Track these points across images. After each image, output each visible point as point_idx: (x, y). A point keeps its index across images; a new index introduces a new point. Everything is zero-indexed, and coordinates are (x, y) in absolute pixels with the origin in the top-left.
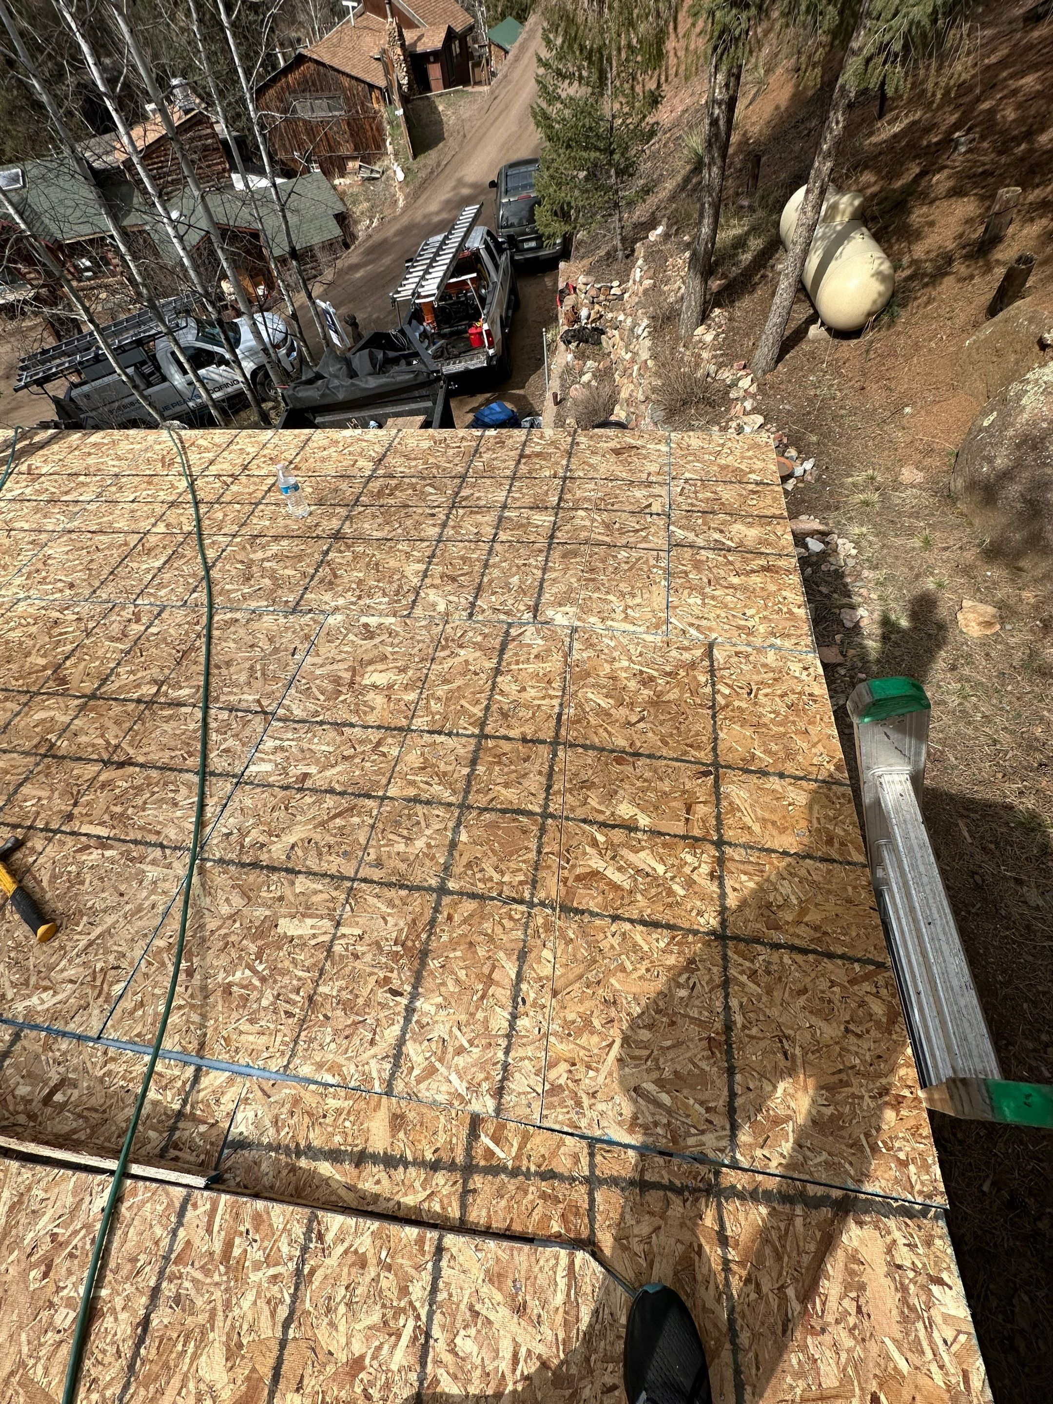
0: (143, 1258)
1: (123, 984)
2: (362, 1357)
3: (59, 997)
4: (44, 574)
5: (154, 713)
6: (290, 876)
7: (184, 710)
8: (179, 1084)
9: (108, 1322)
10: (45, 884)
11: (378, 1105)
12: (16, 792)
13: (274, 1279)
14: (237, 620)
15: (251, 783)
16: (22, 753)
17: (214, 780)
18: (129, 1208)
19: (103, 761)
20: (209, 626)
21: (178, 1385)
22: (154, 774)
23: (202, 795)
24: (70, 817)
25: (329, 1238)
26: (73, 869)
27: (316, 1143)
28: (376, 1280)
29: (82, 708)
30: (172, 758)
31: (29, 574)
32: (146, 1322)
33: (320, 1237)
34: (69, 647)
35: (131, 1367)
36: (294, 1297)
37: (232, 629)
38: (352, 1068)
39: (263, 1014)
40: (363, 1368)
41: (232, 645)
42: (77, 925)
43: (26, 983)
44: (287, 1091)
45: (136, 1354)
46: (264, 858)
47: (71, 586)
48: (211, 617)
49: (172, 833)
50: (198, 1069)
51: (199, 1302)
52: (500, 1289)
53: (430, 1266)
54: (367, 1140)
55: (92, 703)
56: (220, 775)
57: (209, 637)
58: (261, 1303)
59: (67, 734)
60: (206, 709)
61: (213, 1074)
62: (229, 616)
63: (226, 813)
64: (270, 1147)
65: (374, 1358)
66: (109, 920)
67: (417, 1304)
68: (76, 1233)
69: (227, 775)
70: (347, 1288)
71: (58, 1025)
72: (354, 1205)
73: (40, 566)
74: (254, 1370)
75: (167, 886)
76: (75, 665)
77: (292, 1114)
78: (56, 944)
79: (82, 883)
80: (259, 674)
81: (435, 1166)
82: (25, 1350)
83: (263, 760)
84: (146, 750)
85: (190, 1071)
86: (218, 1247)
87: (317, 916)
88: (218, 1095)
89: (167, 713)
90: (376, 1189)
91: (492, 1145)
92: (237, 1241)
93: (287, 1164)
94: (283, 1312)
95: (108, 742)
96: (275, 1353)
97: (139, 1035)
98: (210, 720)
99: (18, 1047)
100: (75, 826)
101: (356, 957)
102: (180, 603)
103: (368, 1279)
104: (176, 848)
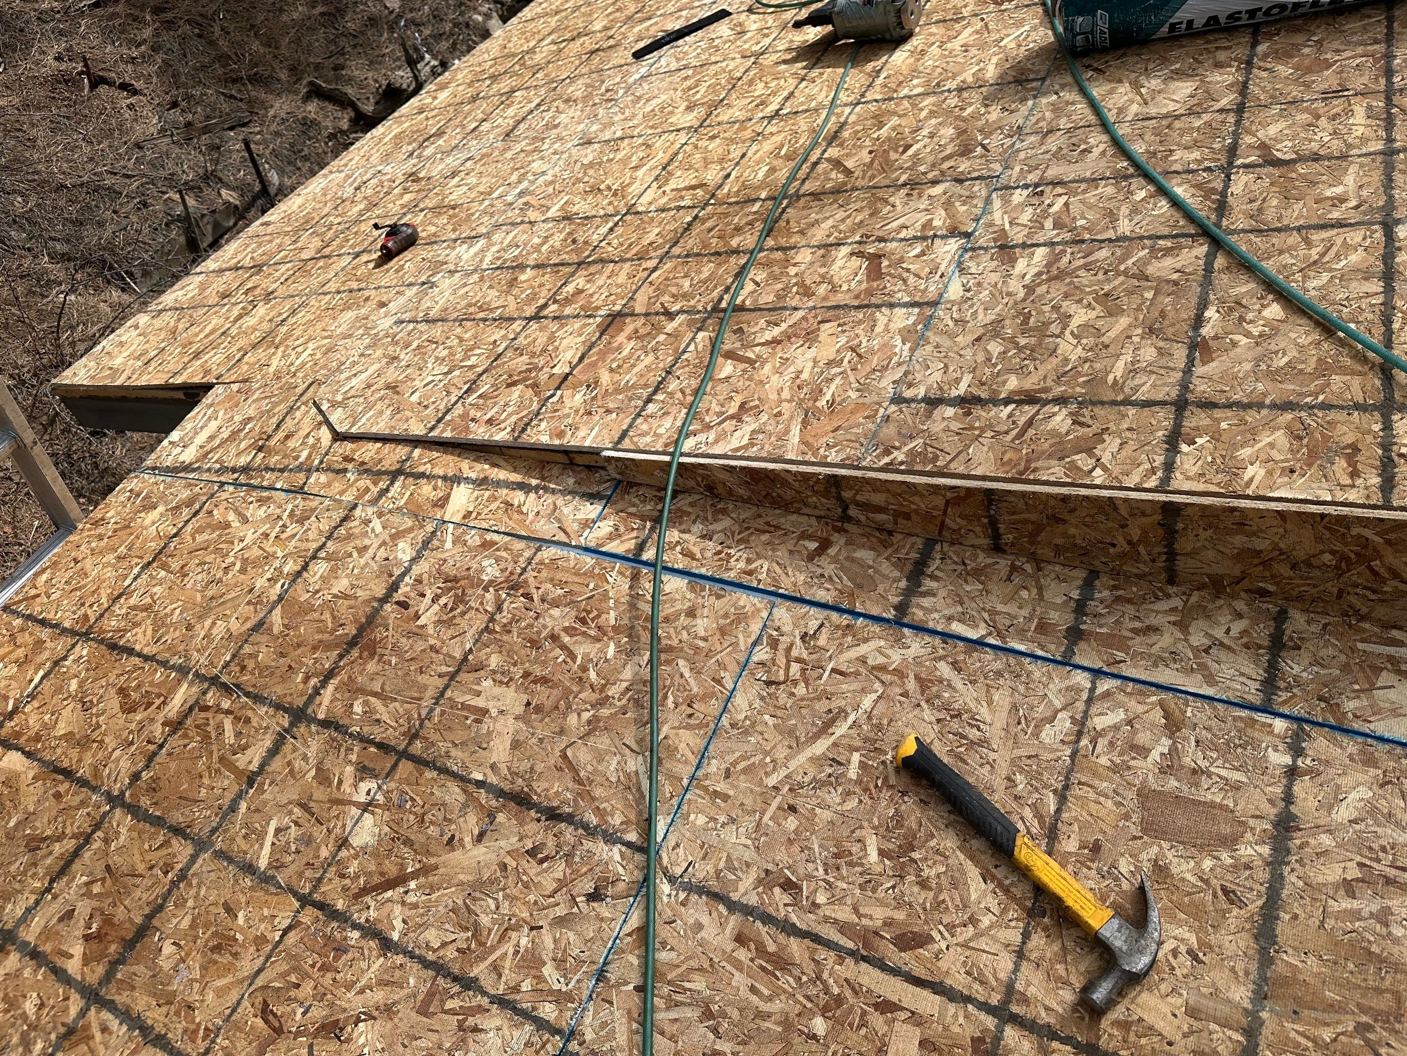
0: (658, 414)
3: (853, 653)
9: (687, 388)
13: (556, 411)
18: (668, 436)
25: (508, 430)
27: (520, 493)
33: (514, 430)
35: (668, 373)
36: (543, 405)
38: (470, 543)
42: (863, 765)
43: (923, 684)
53: (442, 422)
58: (568, 401)
67: (461, 407)
68: (720, 423)
70: (505, 411)
81: (421, 475)
90: (474, 464)
93: (549, 481)
94: (554, 399)
100: (958, 1022)
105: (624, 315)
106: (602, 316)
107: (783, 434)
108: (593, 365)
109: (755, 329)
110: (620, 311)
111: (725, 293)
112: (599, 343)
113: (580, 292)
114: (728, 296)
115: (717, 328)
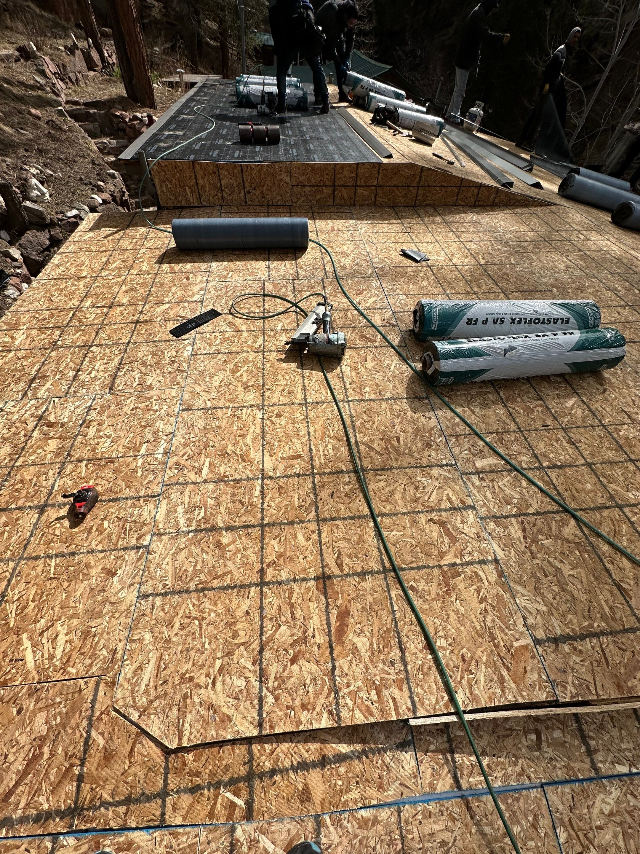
0: (421, 676)
2: (292, 664)
3: (597, 810)
8: (465, 772)
9: (420, 646)
18: (443, 698)
21: (374, 632)
27: (356, 762)
28: (293, 700)
32: (402, 651)
35: (398, 634)
36: (334, 681)
40: (290, 660)
43: (630, 813)
44: (391, 793)
45: (399, 638)
50: (459, 787)
51: (381, 665)
52: (223, 714)
53: (265, 715)
54: (323, 775)
61: (447, 788)
67: (268, 694)
71: (576, 788)
72: (319, 733)
74: (343, 646)
77: (380, 777)
81: (273, 772)
85: (464, 783)
86: (385, 692)
91: (236, 800)
92: (376, 698)
94: (338, 672)
99: (587, 761)
103: (298, 699)
105: (329, 577)
106: (314, 579)
107: (502, 681)
108: (341, 631)
109: (421, 586)
110: (324, 573)
111: (381, 554)
112: (330, 607)
113: (280, 555)
114: (385, 557)
115: (398, 586)
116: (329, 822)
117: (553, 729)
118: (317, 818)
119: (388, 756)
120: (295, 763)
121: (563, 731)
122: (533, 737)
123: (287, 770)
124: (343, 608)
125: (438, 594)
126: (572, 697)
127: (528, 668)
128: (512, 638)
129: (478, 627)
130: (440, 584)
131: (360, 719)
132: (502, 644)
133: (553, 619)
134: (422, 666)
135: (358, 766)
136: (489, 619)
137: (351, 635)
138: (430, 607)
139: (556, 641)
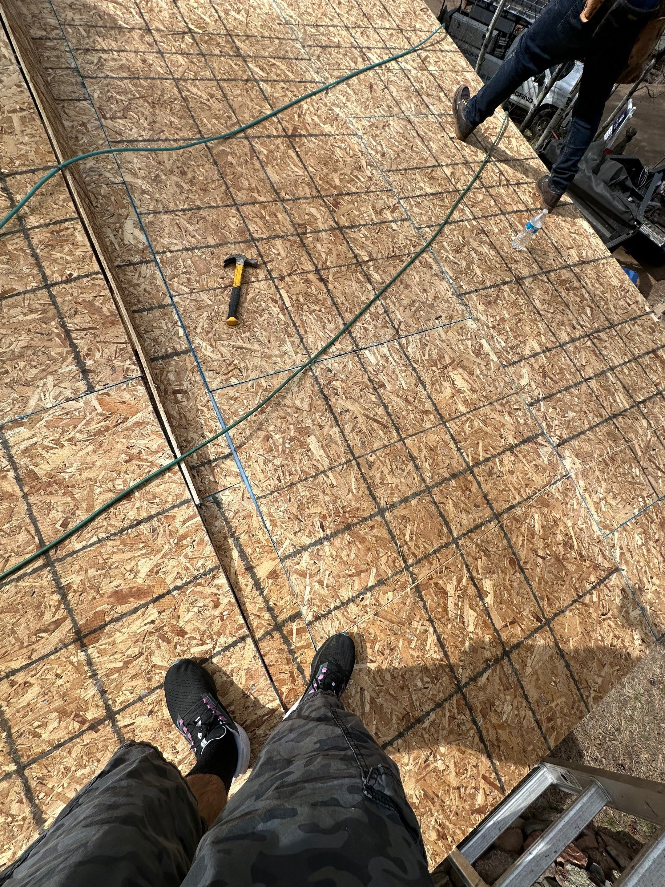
0: (157, 500)
1: (237, 382)
2: (186, 633)
3: (212, 356)
4: (378, 132)
5: (356, 271)
6: (333, 422)
7: (368, 285)
8: (220, 450)
9: (130, 505)
10: (249, 297)
11: (273, 559)
12: (273, 238)
13: (187, 569)
14: (431, 268)
15: (360, 359)
16: (292, 222)
17: (348, 337)
18: (169, 477)
19: (316, 268)
20: (418, 255)
21: (129, 557)
22: (329, 302)
23: (337, 338)
24: (282, 278)
25: (216, 582)
26: (263, 305)
27: (241, 540)
28: (215, 617)
29: (332, 229)
30: (343, 303)
31: (373, 124)
32: (139, 523)
33: (213, 578)
34: (354, 189)
35: (122, 531)
36: (187, 583)
37: (425, 270)
38: (279, 533)
39: (271, 464)
40: (183, 637)
41: (417, 279)
42: (244, 333)
43: (207, 333)
44: (251, 507)
45: (127, 529)
46: (333, 400)
47: (383, 155)
48: (423, 251)
49: (310, 339)
50: (230, 454)
51: (160, 541)
52: (247, 680)
53: (235, 639)
54: (258, 565)
55: (337, 231)
56: (352, 338)
57: (412, 262)
58: (176, 570)
59: (315, 235)
60: (377, 297)
61: (233, 463)
62: (430, 260)
63: (337, 359)
64: (226, 519)
65: (189, 638)
66: (256, 347)
67: (218, 644)
68: (147, 461)
69: (355, 341)
70: (204, 606)
71: (203, 367)
72: (232, 581)
73: (381, 126)
74: (153, 586)
75: (288, 361)
76: (348, 202)
77: (244, 518)
78: (230, 330)
79: (261, 316)
80: (413, 309)
81: (270, 609)
82: (100, 478)
83: (374, 354)
84: (336, 284)
85: (227, 451)
86: (182, 532)
87: (327, 454)
88: (228, 474)
89: (361, 278)
90: (243, 586)
91: (294, 632)
92: (189, 539)
93: (225, 533)
94: (179, 583)
95: (326, 262)
96: (164, 591)
97: (224, 410)
98: (373, 305)
99: (184, 356)
100: (281, 285)
101: (324, 492)
102: (417, 225)
103: (213, 613)
104: (305, 348)
105: (78, 632)
106: (85, 651)
107: (138, 424)
108: (139, 593)
109: (58, 515)
110: (74, 641)
111: (25, 575)
112: (116, 616)
113: (63, 713)
114: (29, 569)
115: (67, 542)
116: (281, 550)
117: (169, 380)
118: (282, 560)
119: (229, 515)
120: (258, 592)
121: (168, 372)
122: (179, 396)
123: (264, 598)
124: (112, 600)
125: (64, 494)
126: (134, 364)
127: (120, 400)
128: (94, 414)
129: (91, 448)
130: (51, 493)
131: (209, 549)
132: (103, 423)
133: (60, 371)
134: (147, 500)
135: (243, 539)
136: (79, 436)
137: (139, 581)
138: (83, 501)
139: (85, 372)
